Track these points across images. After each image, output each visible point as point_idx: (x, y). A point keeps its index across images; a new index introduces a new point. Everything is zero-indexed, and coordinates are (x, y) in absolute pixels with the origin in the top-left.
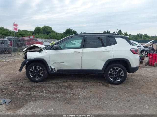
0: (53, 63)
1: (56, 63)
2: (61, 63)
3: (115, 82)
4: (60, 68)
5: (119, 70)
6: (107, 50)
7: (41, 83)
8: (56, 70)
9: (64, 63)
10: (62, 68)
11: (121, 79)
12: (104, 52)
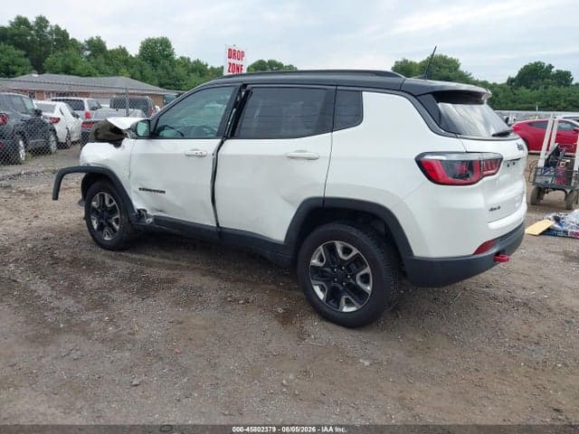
0: (140, 189)
3: (332, 313)
4: (161, 211)
5: (351, 255)
6: (306, 155)
7: (113, 253)
8: (150, 217)
9: (164, 192)
10: (164, 212)
11: (360, 307)
12: (293, 161)
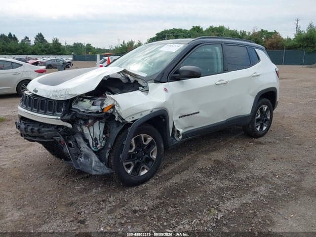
1: (184, 116)
2: (194, 114)
